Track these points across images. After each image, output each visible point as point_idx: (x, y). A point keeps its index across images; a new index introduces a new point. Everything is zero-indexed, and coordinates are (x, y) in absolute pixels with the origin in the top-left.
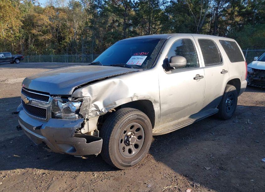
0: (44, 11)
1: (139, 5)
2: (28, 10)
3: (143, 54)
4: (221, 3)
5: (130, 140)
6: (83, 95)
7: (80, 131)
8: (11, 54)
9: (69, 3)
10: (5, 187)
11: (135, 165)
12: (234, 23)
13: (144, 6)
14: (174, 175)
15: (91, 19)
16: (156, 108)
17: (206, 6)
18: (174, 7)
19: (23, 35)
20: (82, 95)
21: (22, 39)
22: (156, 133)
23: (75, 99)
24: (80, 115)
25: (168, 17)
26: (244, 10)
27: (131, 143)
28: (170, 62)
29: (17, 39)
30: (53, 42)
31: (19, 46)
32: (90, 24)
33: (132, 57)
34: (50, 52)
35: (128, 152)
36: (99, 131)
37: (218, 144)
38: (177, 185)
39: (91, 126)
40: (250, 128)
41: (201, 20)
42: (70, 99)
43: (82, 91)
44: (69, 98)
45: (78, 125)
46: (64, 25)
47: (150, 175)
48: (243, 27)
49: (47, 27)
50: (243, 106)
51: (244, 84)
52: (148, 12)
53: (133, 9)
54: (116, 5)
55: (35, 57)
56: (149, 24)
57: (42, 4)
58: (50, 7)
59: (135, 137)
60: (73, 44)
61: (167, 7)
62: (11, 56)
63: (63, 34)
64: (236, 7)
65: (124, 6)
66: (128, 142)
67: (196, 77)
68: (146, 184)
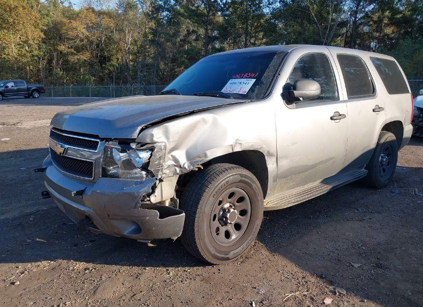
0: (78, 15)
1: (229, 7)
2: (53, 14)
3: (248, 75)
4: (362, 4)
5: (228, 215)
6: (155, 139)
7: (148, 199)
8: (25, 82)
9: (117, 2)
10: (24, 290)
11: (235, 259)
12: (383, 36)
13: (238, 8)
14: (300, 275)
15: (153, 29)
16: (271, 165)
17: (338, 10)
18: (286, 10)
19: (44, 53)
20: (153, 139)
21: (43, 59)
22: (268, 206)
23: (142, 145)
24: (149, 173)
25: (275, 26)
26: (399, 16)
27: (229, 221)
28: (295, 89)
29: (36, 60)
30: (91, 65)
31: (39, 70)
32: (150, 37)
33: (231, 81)
34: (86, 81)
35: (224, 235)
36: (178, 200)
37: (369, 226)
38: (308, 291)
39: (166, 192)
40: (419, 202)
41: (330, 31)
42: (133, 146)
43: (153, 133)
44: (131, 144)
45: (146, 188)
46: (109, 38)
47: (261, 275)
48: (397, 43)
49: (82, 40)
50: (405, 167)
51: (408, 130)
52: (244, 18)
53: (219, 13)
54: (193, 5)
55: (63, 89)
56: (246, 38)
57: (75, 4)
58: (87, 9)
59: (236, 211)
60: (123, 68)
61: (274, 9)
62: (25, 86)
63: (108, 51)
64: (386, 11)
65: (206, 8)
66: (224, 219)
67: (334, 116)
68: (255, 288)
